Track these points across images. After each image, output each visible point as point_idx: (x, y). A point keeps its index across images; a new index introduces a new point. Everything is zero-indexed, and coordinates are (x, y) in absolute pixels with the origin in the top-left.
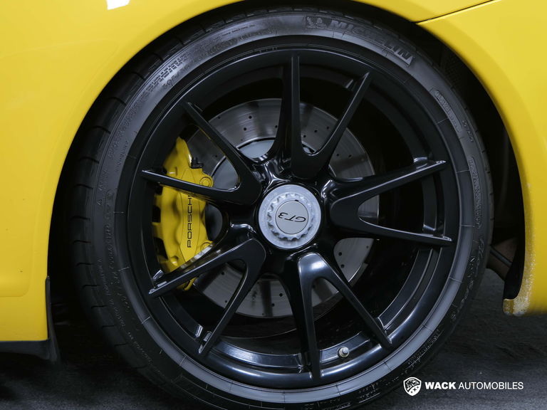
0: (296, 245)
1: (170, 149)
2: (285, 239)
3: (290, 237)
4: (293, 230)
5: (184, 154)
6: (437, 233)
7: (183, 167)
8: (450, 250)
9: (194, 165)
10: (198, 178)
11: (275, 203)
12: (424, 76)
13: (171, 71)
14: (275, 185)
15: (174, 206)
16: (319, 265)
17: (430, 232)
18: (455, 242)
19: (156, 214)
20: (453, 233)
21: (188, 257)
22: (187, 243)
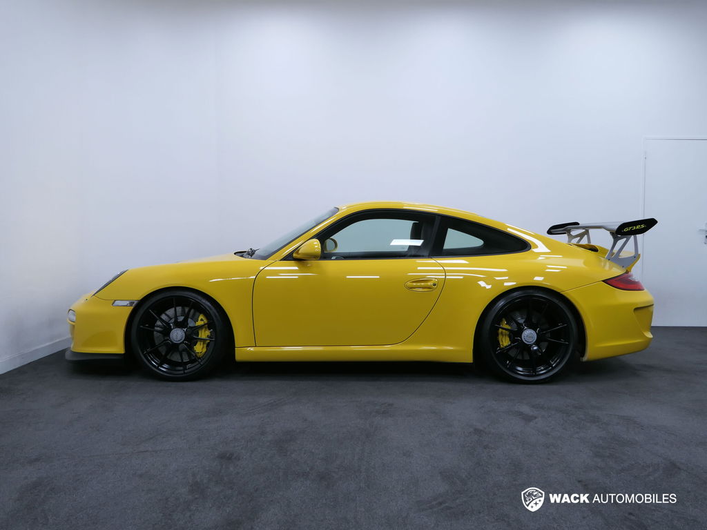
0: (531, 343)
1: (501, 321)
2: (528, 342)
4: (530, 340)
5: (504, 322)
6: (565, 342)
7: (504, 325)
8: (567, 346)
9: (507, 324)
10: (508, 327)
11: (526, 333)
13: (501, 303)
14: (526, 329)
15: (502, 333)
16: (535, 348)
17: (563, 341)
18: (569, 344)
19: (498, 335)
20: (569, 342)
21: (505, 345)
22: (505, 342)
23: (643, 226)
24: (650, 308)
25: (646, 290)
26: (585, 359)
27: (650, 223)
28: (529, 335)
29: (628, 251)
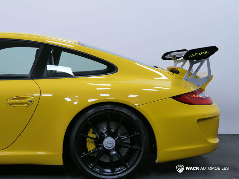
0: (110, 149)
1: (88, 130)
2: (108, 147)
3: (109, 147)
4: (110, 146)
5: (91, 131)
6: (138, 147)
7: (91, 134)
8: (140, 150)
9: (93, 133)
10: (93, 136)
11: (106, 141)
12: (134, 117)
14: (107, 137)
15: (89, 140)
16: (114, 153)
17: (136, 147)
18: (141, 149)
19: (86, 142)
20: (141, 147)
21: (91, 149)
22: (91, 147)
23: (206, 53)
24: (216, 118)
25: (214, 104)
26: (157, 161)
27: (213, 50)
28: (109, 142)
29: (203, 72)
